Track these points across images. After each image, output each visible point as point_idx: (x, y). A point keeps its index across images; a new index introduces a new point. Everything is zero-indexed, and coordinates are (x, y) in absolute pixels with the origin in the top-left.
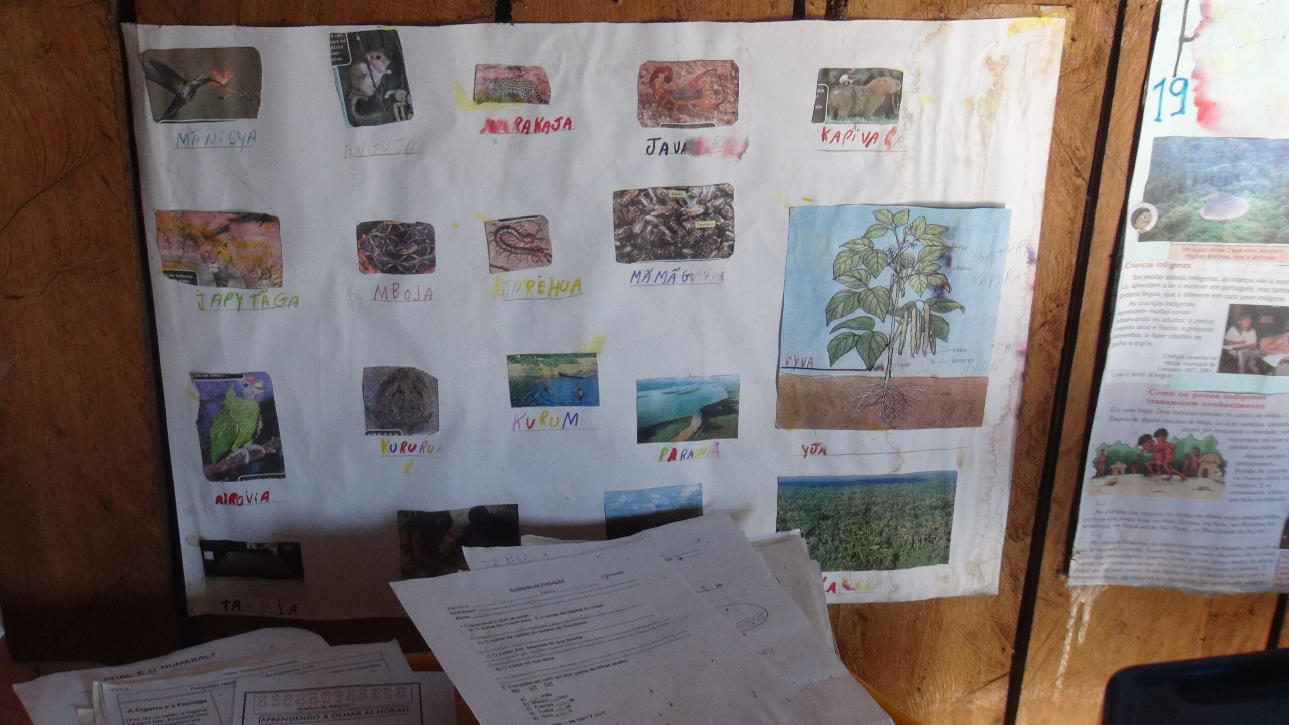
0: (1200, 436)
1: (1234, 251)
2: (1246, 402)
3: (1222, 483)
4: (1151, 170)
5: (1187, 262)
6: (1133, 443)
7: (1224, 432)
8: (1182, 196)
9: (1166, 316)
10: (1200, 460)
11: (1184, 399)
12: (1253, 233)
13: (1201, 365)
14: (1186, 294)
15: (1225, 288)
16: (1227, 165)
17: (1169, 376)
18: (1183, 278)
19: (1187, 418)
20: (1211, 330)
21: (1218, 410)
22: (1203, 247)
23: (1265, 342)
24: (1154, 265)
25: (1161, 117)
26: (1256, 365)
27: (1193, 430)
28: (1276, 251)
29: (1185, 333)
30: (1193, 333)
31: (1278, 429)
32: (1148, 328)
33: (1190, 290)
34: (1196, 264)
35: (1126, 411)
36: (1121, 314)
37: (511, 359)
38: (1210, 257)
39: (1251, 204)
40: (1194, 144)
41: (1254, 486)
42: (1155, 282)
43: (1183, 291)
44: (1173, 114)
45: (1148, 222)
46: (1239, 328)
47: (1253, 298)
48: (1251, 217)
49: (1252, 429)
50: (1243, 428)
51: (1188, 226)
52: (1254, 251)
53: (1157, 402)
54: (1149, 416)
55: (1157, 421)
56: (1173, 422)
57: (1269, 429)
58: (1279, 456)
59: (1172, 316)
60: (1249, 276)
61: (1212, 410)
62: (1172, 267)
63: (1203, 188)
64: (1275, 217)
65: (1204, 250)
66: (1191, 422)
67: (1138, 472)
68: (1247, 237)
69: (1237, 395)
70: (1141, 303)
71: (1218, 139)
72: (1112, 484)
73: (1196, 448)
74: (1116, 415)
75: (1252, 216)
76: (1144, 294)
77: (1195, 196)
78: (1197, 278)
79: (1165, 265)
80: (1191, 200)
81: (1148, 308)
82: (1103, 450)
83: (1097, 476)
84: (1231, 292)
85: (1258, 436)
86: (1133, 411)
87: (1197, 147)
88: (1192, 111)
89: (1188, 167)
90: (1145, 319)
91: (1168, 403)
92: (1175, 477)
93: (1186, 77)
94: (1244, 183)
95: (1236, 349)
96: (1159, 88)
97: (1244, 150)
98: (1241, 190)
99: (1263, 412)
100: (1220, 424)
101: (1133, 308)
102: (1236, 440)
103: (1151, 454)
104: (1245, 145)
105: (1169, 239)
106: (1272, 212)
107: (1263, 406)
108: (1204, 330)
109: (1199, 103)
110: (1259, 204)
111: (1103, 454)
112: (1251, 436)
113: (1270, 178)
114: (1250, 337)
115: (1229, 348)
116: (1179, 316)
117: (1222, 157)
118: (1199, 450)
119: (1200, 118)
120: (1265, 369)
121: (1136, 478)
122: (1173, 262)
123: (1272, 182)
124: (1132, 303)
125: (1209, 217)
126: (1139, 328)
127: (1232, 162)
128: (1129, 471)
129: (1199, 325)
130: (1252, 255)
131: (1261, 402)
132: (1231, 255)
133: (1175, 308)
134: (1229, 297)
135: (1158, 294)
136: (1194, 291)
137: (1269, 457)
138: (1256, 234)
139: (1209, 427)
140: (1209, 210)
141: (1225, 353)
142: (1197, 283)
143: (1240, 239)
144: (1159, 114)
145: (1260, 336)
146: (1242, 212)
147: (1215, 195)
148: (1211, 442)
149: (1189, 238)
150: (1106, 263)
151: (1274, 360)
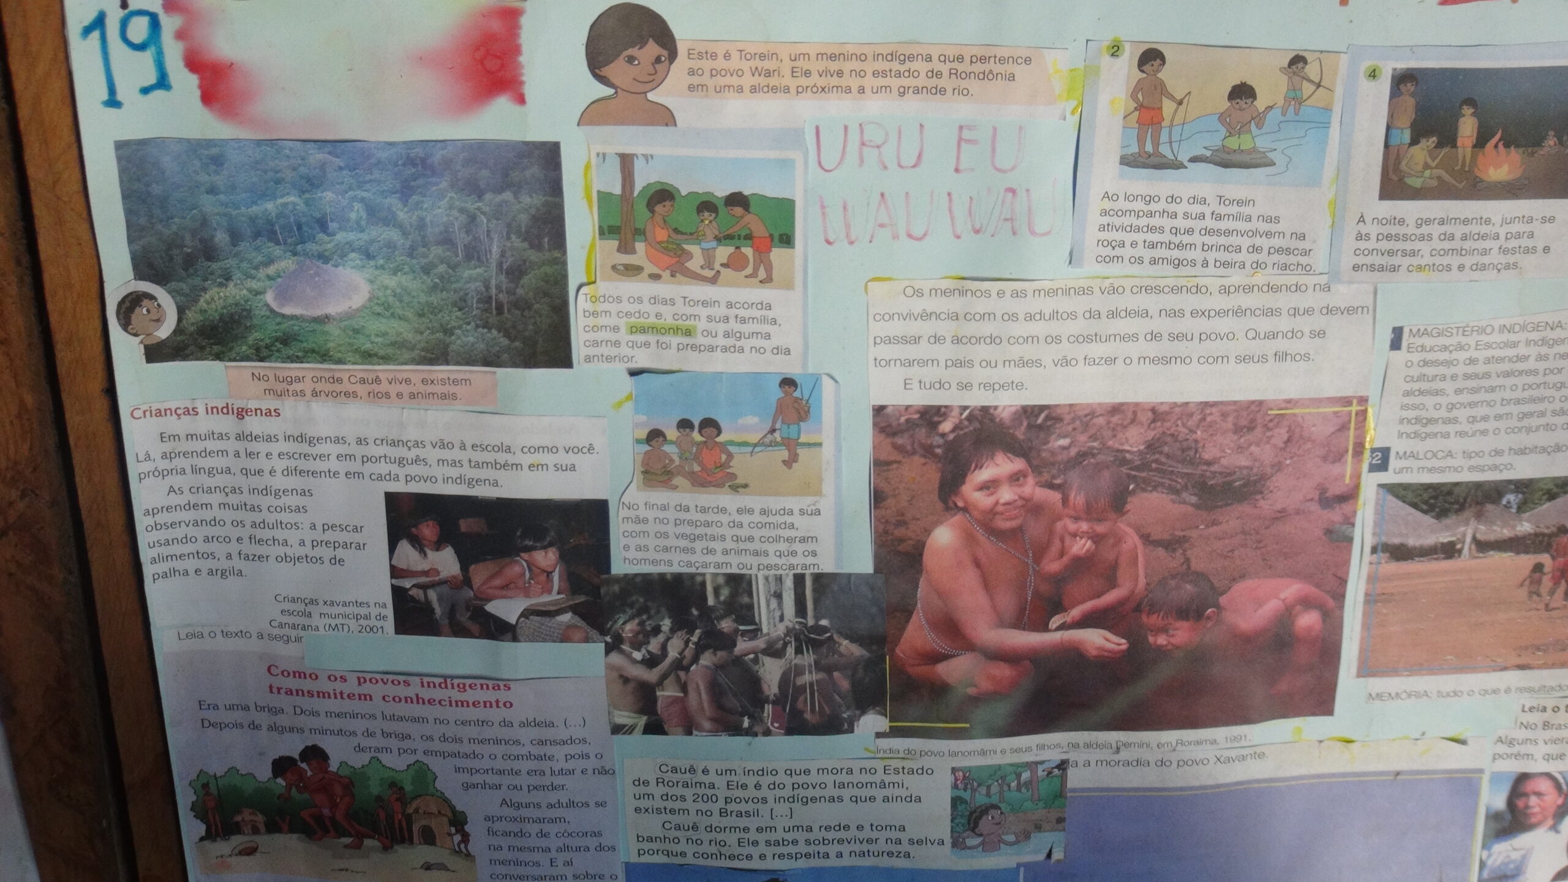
0: (396, 762)
1: (363, 381)
2: (470, 696)
3: (468, 855)
4: (129, 213)
5: (272, 403)
7: (444, 755)
8: (215, 266)
9: (257, 517)
10: (410, 810)
11: (339, 686)
12: (393, 344)
13: (357, 618)
14: (288, 472)
15: (366, 459)
16: (292, 199)
17: (299, 639)
18: (270, 439)
19: (359, 725)
20: (359, 547)
21: (417, 710)
22: (293, 374)
23: (480, 573)
24: (201, 409)
25: (120, 97)
26: (471, 618)
27: (377, 750)
28: (455, 382)
29: (307, 550)
30: (326, 553)
31: (559, 752)
32: (227, 540)
33: (292, 463)
34: (289, 407)
35: (231, 708)
36: (147, 513)
38: (315, 394)
39: (371, 282)
40: (210, 154)
41: (537, 864)
42: (211, 445)
43: (280, 465)
44: (145, 91)
45: (159, 321)
46: (418, 543)
47: (433, 479)
48: (378, 309)
49: (500, 750)
50: (478, 748)
51: (248, 329)
52: (408, 381)
53: (289, 692)
54: (283, 720)
55: (301, 731)
56: (332, 732)
57: (536, 750)
58: (571, 804)
59: (271, 518)
60: (412, 434)
61: (402, 709)
62: (241, 414)
63: (257, 249)
64: (434, 310)
65: (299, 380)
66: (370, 734)
67: (292, 831)
68: (382, 353)
69: (446, 680)
70: (195, 490)
71: (259, 143)
72: (250, 851)
73: (394, 785)
74: (211, 715)
75: (380, 307)
76: (195, 470)
77: (244, 265)
78: (301, 438)
79: (226, 410)
80: (237, 275)
81: (216, 499)
82: (205, 786)
83: (210, 835)
84: (383, 468)
85: (516, 765)
86: (246, 708)
87: (218, 161)
88: (186, 83)
89: (208, 204)
90: (214, 522)
91: (310, 694)
92: (368, 842)
93: (152, 9)
94: (340, 237)
95: (424, 587)
96: (96, 34)
97: (323, 166)
98: (344, 251)
99: (515, 715)
100: (430, 738)
101: (181, 500)
102: (471, 772)
103: (306, 796)
104: (317, 156)
105: (218, 357)
106: (423, 298)
107: (509, 705)
108: (346, 546)
109: (194, 63)
110: (392, 282)
111: (208, 794)
112: (499, 764)
113: (400, 226)
114: (446, 562)
115: (407, 583)
116: (286, 517)
117: (278, 182)
118: (402, 789)
119: (208, 97)
120: (498, 630)
121: (290, 842)
122: (239, 404)
123: (405, 234)
124: (172, 490)
125: (288, 310)
126: (207, 540)
127: (303, 192)
128: (272, 828)
129: (330, 536)
130: (405, 389)
131: (503, 696)
132: (361, 389)
133: (270, 500)
134: (380, 478)
135: (228, 471)
136: (303, 465)
137: (551, 806)
138: (401, 345)
139: (405, 744)
140: (283, 296)
141: (398, 593)
142: (305, 448)
143: (368, 356)
144: (112, 90)
145: (465, 561)
146: (358, 300)
147: (287, 264)
148: (422, 774)
149: (260, 354)
150: (101, 404)
151: (508, 609)
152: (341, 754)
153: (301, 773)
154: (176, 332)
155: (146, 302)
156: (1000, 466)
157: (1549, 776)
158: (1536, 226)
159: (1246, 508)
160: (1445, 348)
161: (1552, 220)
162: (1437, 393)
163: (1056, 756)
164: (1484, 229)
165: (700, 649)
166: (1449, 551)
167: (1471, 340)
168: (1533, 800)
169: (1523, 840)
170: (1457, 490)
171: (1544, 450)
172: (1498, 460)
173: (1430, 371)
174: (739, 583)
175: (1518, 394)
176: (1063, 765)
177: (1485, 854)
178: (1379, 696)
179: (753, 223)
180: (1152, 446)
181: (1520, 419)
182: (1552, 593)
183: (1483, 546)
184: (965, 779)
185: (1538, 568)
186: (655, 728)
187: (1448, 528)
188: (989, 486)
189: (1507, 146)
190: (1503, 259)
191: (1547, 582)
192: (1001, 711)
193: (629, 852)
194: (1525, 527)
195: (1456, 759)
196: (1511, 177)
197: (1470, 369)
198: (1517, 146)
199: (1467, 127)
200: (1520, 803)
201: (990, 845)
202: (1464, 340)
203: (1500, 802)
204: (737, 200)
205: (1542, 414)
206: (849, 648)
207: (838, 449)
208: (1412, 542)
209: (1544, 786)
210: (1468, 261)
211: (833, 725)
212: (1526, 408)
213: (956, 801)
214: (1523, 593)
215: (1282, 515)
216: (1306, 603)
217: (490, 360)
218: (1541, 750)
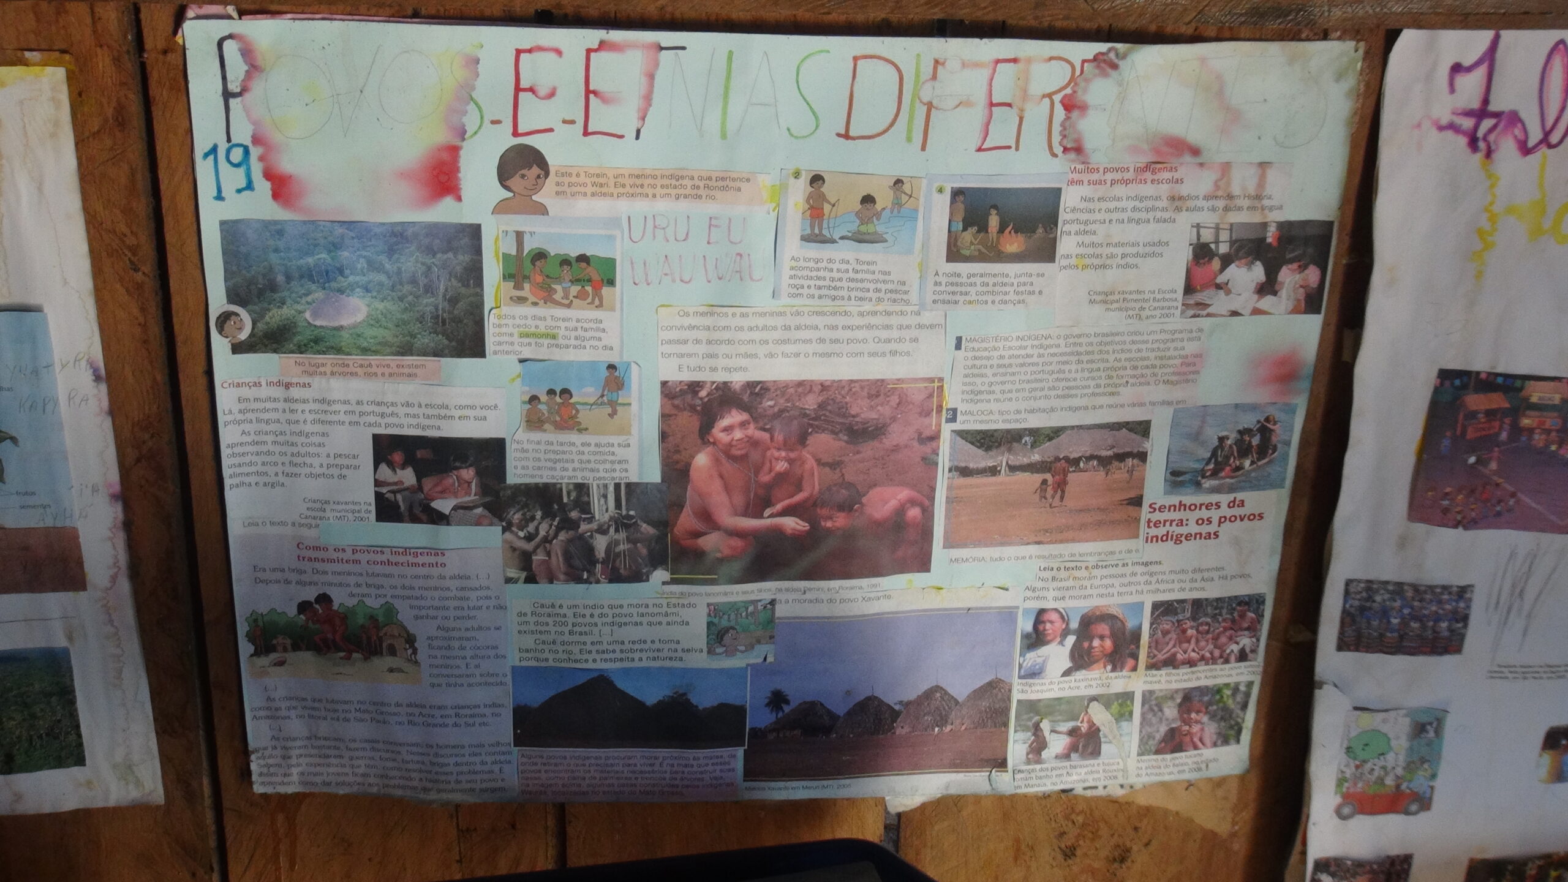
0: (374, 603)
1: (361, 366)
2: (420, 560)
3: (416, 662)
4: (226, 263)
5: (307, 380)
6: (292, 611)
7: (403, 598)
8: (276, 296)
9: (295, 450)
10: (381, 634)
11: (341, 555)
12: (380, 343)
13: (353, 512)
14: (314, 422)
15: (361, 414)
16: (323, 256)
17: (317, 526)
18: (304, 401)
19: (352, 580)
20: (356, 468)
21: (388, 569)
22: (320, 361)
23: (428, 483)
24: (264, 383)
25: (223, 195)
26: (422, 511)
27: (363, 596)
28: (417, 367)
29: (324, 470)
30: (336, 472)
31: (473, 595)
32: (276, 464)
33: (317, 417)
34: (316, 382)
35: (274, 570)
36: (228, 446)
38: (332, 374)
39: (368, 306)
40: (276, 229)
41: (458, 667)
42: (269, 405)
43: (310, 417)
44: (239, 191)
45: (240, 329)
46: (391, 465)
47: (401, 426)
48: (372, 322)
49: (436, 594)
50: (425, 593)
51: (294, 334)
52: (388, 366)
53: (310, 559)
54: (305, 578)
55: (316, 584)
56: (335, 585)
57: (460, 594)
58: (480, 628)
59: (303, 450)
60: (389, 398)
61: (378, 569)
62: (288, 386)
63: (302, 286)
64: (405, 323)
65: (323, 365)
66: (358, 585)
67: (308, 649)
68: (374, 348)
69: (406, 550)
70: (258, 433)
71: (305, 222)
72: (281, 663)
73: (372, 618)
74: (259, 575)
75: (374, 321)
76: (258, 421)
77: (294, 295)
78: (323, 401)
79: (279, 383)
80: (289, 301)
81: (270, 438)
82: (256, 621)
83: (257, 653)
84: (372, 419)
85: (447, 603)
86: (283, 570)
87: (280, 233)
88: (264, 187)
89: (274, 258)
90: (268, 453)
91: (323, 561)
92: (355, 655)
93: (245, 143)
94: (351, 279)
95: (394, 492)
96: (212, 157)
97: (342, 237)
98: (352, 287)
99: (448, 571)
100: (395, 587)
101: (249, 439)
102: (420, 608)
103: (317, 626)
104: (339, 231)
105: (275, 351)
106: (399, 316)
107: (444, 565)
108: (348, 467)
109: (268, 175)
110: (381, 306)
111: (257, 626)
112: (436, 603)
113: (387, 273)
114: (408, 477)
115: (384, 490)
116: (312, 450)
117: (316, 246)
118: (377, 620)
119: (276, 196)
120: (438, 518)
121: (307, 657)
122: (287, 380)
123: (389, 277)
124: (243, 433)
125: (318, 323)
126: (263, 464)
127: (330, 252)
128: (296, 647)
129: (339, 461)
130: (387, 371)
131: (440, 559)
132: (360, 371)
133: (303, 439)
134: (370, 425)
135: (278, 421)
136: (323, 417)
137: (467, 629)
138: (384, 344)
139: (381, 592)
140: (315, 314)
141: (379, 496)
142: (325, 407)
143: (365, 351)
144: (219, 190)
145: (420, 476)
146: (360, 317)
147: (319, 295)
148: (390, 611)
149: (301, 349)
150: (202, 381)
151: (444, 505)
152: (340, 599)
153: (316, 611)
154: (252, 335)
155: (233, 317)
156: (734, 417)
157: (1056, 610)
158: (1034, 279)
159: (875, 443)
160: (986, 349)
161: (1043, 275)
162: (982, 376)
163: (767, 597)
164: (1005, 280)
165: (559, 529)
166: (993, 471)
167: (1000, 345)
168: (1048, 626)
169: (1044, 651)
170: (996, 434)
171: (1044, 411)
172: (1018, 417)
173: (978, 363)
174: (582, 488)
175: (1028, 377)
176: (773, 602)
177: (1022, 659)
178: (957, 560)
179: (592, 272)
180: (822, 406)
181: (1030, 392)
182: (1053, 497)
183: (1013, 469)
184: (715, 611)
185: (1045, 482)
186: (531, 579)
187: (991, 457)
188: (728, 429)
189: (1016, 232)
190: (1017, 298)
191: (1050, 490)
192: (736, 567)
193: (514, 659)
194: (1036, 457)
195: (1003, 600)
196: (1018, 250)
197: (1001, 362)
198: (1022, 232)
199: (994, 221)
200: (1041, 627)
201: (730, 653)
202: (996, 345)
203: (1029, 628)
204: (583, 259)
205: (1043, 389)
206: (646, 529)
207: (641, 408)
208: (972, 465)
209: (1054, 616)
210: (997, 298)
211: (637, 577)
212: (1034, 385)
213: (710, 624)
214: (1037, 496)
215: (896, 449)
216: (913, 502)
217: (438, 353)
218: (1051, 594)
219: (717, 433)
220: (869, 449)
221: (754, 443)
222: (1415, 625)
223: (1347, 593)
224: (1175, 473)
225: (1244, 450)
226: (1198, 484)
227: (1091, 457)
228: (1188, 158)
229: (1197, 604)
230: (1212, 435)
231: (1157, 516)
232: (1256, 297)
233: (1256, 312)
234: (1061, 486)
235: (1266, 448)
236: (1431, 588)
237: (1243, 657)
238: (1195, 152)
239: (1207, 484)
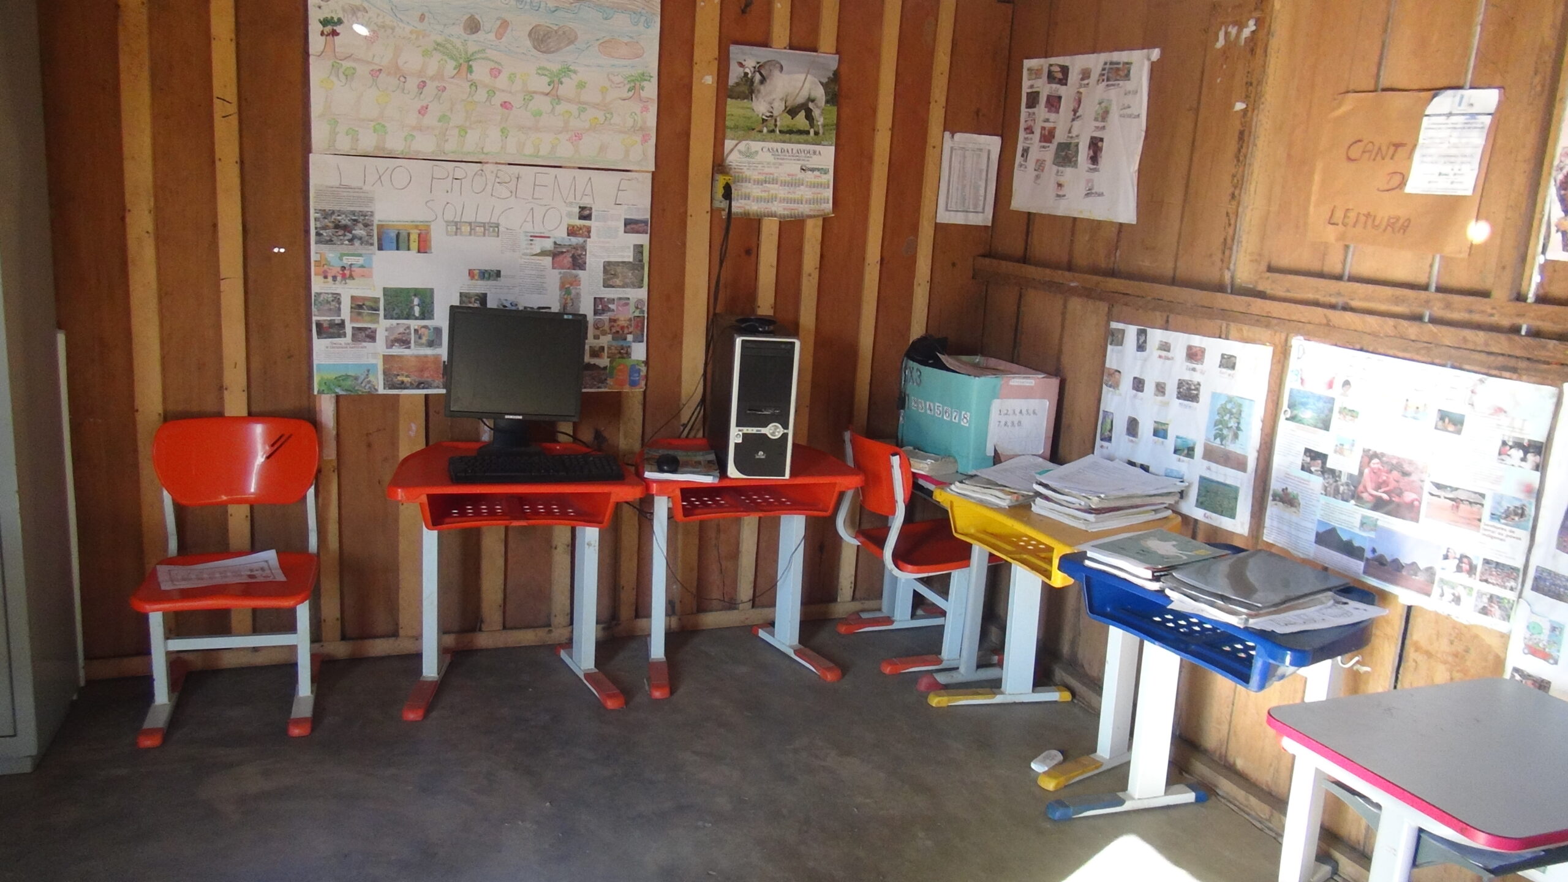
0: (1295, 492)
2: (1306, 483)
3: (1299, 511)
4: (1288, 397)
5: (1296, 430)
6: (1280, 490)
7: (1300, 492)
8: (1295, 408)
9: (1288, 448)
10: (1295, 502)
11: (1292, 478)
12: (1311, 424)
13: (1297, 466)
14: (1295, 441)
15: (1304, 441)
16: (1306, 400)
17: (1290, 469)
18: (1295, 436)
19: (1293, 485)
20: (1300, 455)
21: (1300, 484)
23: (1312, 462)
26: (1309, 470)
27: (1293, 490)
28: (1317, 432)
29: (1295, 455)
30: (1297, 455)
31: (1314, 496)
34: (1298, 431)
35: (1278, 478)
37: (1155, 422)
38: (1301, 430)
39: (1311, 414)
40: (1299, 391)
41: (1307, 516)
44: (1294, 381)
45: (1287, 414)
46: (1306, 456)
47: (1311, 446)
48: (1311, 418)
49: (1307, 493)
50: (1304, 492)
51: (1297, 418)
53: (1286, 477)
54: (1284, 482)
55: (1286, 484)
56: (1290, 485)
57: (1311, 494)
58: (1313, 505)
60: (1310, 438)
61: (1298, 483)
62: (1291, 431)
63: (1301, 406)
64: (1316, 419)
65: (1300, 427)
66: (1294, 487)
69: (1304, 480)
70: (1282, 442)
71: (1304, 391)
72: (1276, 504)
74: (1276, 479)
77: (1299, 408)
78: (1298, 436)
80: (1297, 410)
83: (1272, 500)
84: (1306, 443)
85: (1308, 497)
86: (1280, 479)
88: (1299, 381)
89: (1297, 398)
90: (1283, 448)
91: (1289, 479)
92: (1289, 506)
93: (1298, 370)
94: (1309, 406)
96: (1291, 372)
98: (1309, 409)
99: (1310, 488)
100: (1300, 489)
102: (1302, 496)
103: (1284, 496)
104: (1310, 394)
105: (1292, 421)
106: (1315, 417)
107: (1310, 486)
109: (1300, 378)
110: (1313, 414)
111: (1273, 492)
112: (1306, 496)
113: (1316, 406)
114: (1309, 460)
115: (1304, 462)
117: (1305, 397)
118: (1295, 497)
120: (1311, 472)
121: (1280, 504)
122: (1291, 429)
125: (1302, 416)
128: (1279, 500)
129: (1297, 453)
130: (1311, 431)
131: (1310, 484)
132: (1306, 430)
133: (1291, 446)
134: (1305, 445)
136: (1297, 441)
139: (1297, 490)
140: (1301, 414)
142: (1298, 438)
144: (1291, 380)
145: (1311, 459)
146: (1309, 416)
147: (1303, 409)
148: (1297, 495)
149: (1297, 422)
150: (1277, 425)
151: (1313, 469)
152: (1290, 490)
153: (1284, 492)
154: (1289, 416)
155: (1286, 411)
156: (1376, 461)
157: (1454, 550)
163: (1376, 517)
165: (1334, 482)
166: (1439, 497)
168: (1451, 554)
169: (1448, 562)
170: (1441, 485)
171: (1456, 482)
172: (1448, 481)
174: (1340, 472)
176: (1377, 519)
177: (1441, 563)
178: (1427, 523)
179: (1354, 414)
180: (1397, 463)
182: (1455, 510)
183: (1446, 498)
184: (1364, 517)
185: (1453, 504)
186: (1326, 495)
187: (1439, 492)
188: (1374, 464)
191: (1454, 508)
192: (1370, 505)
193: (1318, 517)
195: (1439, 541)
199: (1447, 420)
200: (1449, 554)
201: (1364, 531)
204: (1353, 411)
206: (1352, 488)
207: (1357, 453)
208: (1434, 493)
209: (1453, 552)
211: (1347, 501)
213: (1361, 521)
214: (1450, 509)
215: (1413, 481)
216: (1417, 500)
217: (1321, 428)
219: (1371, 465)
220: (1406, 479)
221: (1379, 469)
222: (1553, 587)
223: (1537, 570)
224: (1492, 514)
225: (1516, 514)
226: (1499, 520)
227: (1467, 501)
228: (1503, 413)
229: (1497, 563)
230: (1505, 505)
231: (1486, 527)
232: (1519, 461)
233: (1520, 467)
234: (1458, 507)
235: (1522, 515)
236: (1558, 575)
237: (1512, 589)
238: (1505, 412)
239: (1503, 521)
